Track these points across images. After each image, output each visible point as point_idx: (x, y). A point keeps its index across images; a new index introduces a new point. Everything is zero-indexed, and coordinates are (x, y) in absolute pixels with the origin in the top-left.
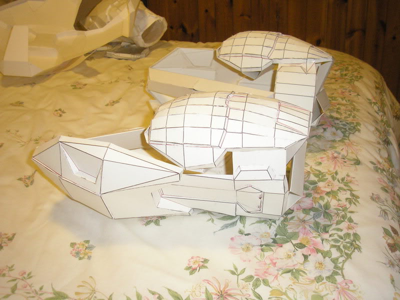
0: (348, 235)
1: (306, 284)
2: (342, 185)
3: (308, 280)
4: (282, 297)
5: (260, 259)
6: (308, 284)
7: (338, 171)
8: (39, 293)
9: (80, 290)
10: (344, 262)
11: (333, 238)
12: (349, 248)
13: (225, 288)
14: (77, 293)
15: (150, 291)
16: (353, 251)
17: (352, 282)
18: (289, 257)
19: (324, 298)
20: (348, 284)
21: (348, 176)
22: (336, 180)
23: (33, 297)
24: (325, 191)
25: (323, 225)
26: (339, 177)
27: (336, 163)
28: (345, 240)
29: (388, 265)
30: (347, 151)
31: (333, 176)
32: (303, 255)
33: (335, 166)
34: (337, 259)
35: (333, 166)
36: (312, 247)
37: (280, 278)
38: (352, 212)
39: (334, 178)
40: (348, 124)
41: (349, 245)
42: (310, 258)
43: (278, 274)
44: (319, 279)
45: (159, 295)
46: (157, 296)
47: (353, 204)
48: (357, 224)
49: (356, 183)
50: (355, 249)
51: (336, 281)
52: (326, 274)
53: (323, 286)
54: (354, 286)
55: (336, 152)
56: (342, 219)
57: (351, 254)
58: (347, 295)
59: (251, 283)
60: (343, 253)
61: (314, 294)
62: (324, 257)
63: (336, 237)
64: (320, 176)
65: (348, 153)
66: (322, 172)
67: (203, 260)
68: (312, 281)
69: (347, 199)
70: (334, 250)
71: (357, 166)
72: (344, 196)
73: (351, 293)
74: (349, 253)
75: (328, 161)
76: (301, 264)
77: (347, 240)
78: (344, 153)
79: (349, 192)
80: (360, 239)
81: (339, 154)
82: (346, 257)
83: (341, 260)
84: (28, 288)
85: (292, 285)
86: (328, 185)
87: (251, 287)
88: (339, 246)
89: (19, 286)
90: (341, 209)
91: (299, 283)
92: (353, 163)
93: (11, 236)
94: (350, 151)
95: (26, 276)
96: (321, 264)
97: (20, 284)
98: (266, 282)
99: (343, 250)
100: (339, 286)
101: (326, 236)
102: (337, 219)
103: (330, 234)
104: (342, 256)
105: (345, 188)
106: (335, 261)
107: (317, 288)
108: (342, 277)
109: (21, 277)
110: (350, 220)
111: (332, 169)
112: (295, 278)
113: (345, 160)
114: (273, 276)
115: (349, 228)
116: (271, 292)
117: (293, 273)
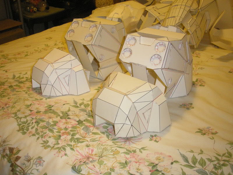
117: (124, 164)
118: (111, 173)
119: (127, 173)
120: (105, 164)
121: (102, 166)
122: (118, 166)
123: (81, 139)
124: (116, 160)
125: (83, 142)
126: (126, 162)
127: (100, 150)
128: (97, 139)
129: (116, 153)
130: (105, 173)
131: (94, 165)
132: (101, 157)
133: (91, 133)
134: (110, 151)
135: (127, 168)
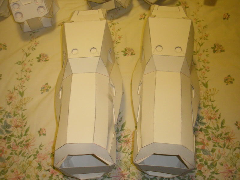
119: (45, 171)
120: (31, 175)
122: (38, 171)
123: (4, 169)
124: (34, 168)
125: (7, 171)
126: (39, 165)
127: (21, 169)
128: (12, 162)
129: (30, 163)
132: (25, 172)
133: (6, 161)
134: (26, 164)
135: (43, 168)
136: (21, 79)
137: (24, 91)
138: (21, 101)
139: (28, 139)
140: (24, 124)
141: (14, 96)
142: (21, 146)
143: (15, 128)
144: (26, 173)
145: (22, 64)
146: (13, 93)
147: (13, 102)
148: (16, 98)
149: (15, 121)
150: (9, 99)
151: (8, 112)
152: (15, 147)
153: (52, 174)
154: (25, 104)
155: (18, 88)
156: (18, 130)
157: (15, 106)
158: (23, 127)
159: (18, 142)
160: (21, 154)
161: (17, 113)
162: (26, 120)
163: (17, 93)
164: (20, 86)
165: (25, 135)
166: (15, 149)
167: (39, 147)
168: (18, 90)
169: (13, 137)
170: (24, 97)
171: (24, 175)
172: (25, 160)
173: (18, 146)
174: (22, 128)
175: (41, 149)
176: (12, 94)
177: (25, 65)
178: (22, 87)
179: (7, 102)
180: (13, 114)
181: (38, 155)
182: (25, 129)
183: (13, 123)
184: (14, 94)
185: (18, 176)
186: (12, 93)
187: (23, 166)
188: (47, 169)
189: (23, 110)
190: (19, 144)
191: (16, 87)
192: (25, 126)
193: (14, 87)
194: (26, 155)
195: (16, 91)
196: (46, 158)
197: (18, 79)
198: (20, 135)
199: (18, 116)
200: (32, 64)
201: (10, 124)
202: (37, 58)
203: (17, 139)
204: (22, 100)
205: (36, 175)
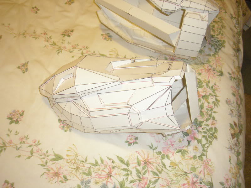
0: (211, 129)
1: (188, 160)
2: (211, 92)
3: (189, 158)
4: (176, 167)
5: (165, 140)
6: (189, 160)
7: (210, 81)
8: (47, 155)
9: (69, 153)
10: (208, 147)
11: (203, 130)
12: (211, 137)
13: (147, 158)
14: (67, 155)
15: (108, 158)
16: (213, 140)
17: (210, 160)
18: (180, 141)
19: (197, 169)
20: (209, 162)
21: (215, 84)
22: (208, 87)
23: (44, 158)
24: (201, 95)
25: (199, 121)
26: (210, 85)
27: (209, 74)
28: (210, 132)
29: (229, 149)
30: (216, 65)
31: (207, 84)
32: (188, 140)
33: (209, 77)
34: (205, 145)
35: (207, 76)
36: (192, 136)
37: (175, 155)
38: (215, 112)
39: (207, 86)
40: (218, 41)
41: (211, 135)
42: (191, 143)
43: (174, 152)
44: (194, 157)
45: (113, 160)
46: (112, 161)
47: (216, 106)
48: (217, 121)
49: (219, 90)
50: (214, 138)
51: (203, 159)
52: (198, 154)
53: (197, 162)
54: (211, 163)
55: (210, 66)
56: (209, 118)
57: (212, 141)
58: (208, 168)
59: (160, 156)
60: (208, 141)
61: (192, 166)
62: (198, 143)
63: (205, 130)
64: (200, 83)
65: (216, 66)
66: (201, 80)
67: (135, 138)
68: (191, 158)
69: (213, 102)
70: (203, 139)
71: (221, 77)
72: (212, 99)
73: (210, 167)
74: (211, 140)
75: (205, 72)
76: (186, 147)
77: (211, 132)
78: (214, 66)
79: (214, 97)
80: (217, 131)
81: (212, 67)
82: (209, 144)
83: (207, 145)
84: (40, 152)
85: (182, 160)
86: (204, 91)
87: (160, 158)
88: (206, 136)
89: (34, 151)
90: (209, 109)
91: (184, 159)
92: (219, 75)
93: (22, 113)
94: (218, 65)
95: (37, 143)
96: (196, 147)
97: (35, 149)
98: (168, 157)
99: (208, 138)
100: (204, 163)
101: (200, 129)
102: (207, 117)
103: (203, 128)
104: (207, 143)
105: (213, 94)
106: (203, 146)
107: (193, 162)
108: (206, 157)
109: (34, 144)
110: (214, 119)
111: (206, 79)
112: (183, 155)
113: (215, 72)
114: (172, 153)
115: (212, 124)
116: (170, 163)
117: (182, 152)
118: (199, 157)
119: (189, 146)
120: (192, 165)
121: (196, 166)
122: (187, 156)
124: (183, 160)
126: (179, 152)
127: (179, 179)
129: (174, 165)
130: (201, 160)
131: (200, 173)
132: (186, 174)
135: (185, 148)
136: (32, 152)
137: (54, 153)
138: (69, 161)
139: (136, 161)
140: (109, 163)
141: (55, 169)
142: (144, 174)
143: (111, 179)
144: (188, 172)
145: (7, 146)
146: (50, 169)
147: (66, 173)
148: (60, 167)
149: (99, 177)
150: (58, 177)
151: (80, 184)
152: (142, 183)
153: (195, 139)
154: (77, 155)
155: (44, 160)
156: (116, 174)
157: (74, 172)
158: (114, 165)
159: (136, 178)
160: (158, 173)
161: (88, 170)
162: (105, 159)
163: (54, 164)
164: (43, 156)
165: (127, 165)
166: (146, 183)
167: (152, 150)
168: (48, 161)
169: (125, 184)
170: (65, 156)
171: (190, 175)
172: (167, 171)
173: (143, 179)
174: (115, 167)
175: (156, 148)
176: (51, 171)
177: (11, 142)
178: (46, 154)
179: (61, 182)
180: (85, 177)
181: (164, 152)
182: (118, 162)
183: (101, 180)
184: (52, 169)
185: (190, 184)
186: (49, 171)
187: (176, 175)
188: (187, 144)
189: (86, 161)
190: (139, 177)
191: (42, 163)
192: (113, 162)
193: (40, 166)
194: (161, 168)
195: (48, 164)
196: (171, 142)
197: (29, 158)
198: (125, 173)
199: (92, 170)
200: (16, 132)
201: (102, 185)
202: (11, 123)
203: (130, 178)
204: (67, 160)
205: (193, 159)
